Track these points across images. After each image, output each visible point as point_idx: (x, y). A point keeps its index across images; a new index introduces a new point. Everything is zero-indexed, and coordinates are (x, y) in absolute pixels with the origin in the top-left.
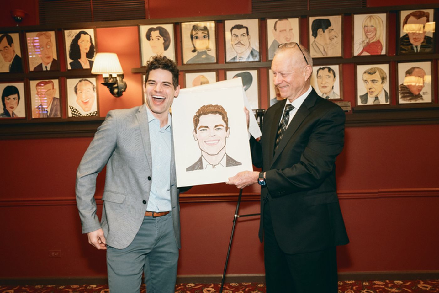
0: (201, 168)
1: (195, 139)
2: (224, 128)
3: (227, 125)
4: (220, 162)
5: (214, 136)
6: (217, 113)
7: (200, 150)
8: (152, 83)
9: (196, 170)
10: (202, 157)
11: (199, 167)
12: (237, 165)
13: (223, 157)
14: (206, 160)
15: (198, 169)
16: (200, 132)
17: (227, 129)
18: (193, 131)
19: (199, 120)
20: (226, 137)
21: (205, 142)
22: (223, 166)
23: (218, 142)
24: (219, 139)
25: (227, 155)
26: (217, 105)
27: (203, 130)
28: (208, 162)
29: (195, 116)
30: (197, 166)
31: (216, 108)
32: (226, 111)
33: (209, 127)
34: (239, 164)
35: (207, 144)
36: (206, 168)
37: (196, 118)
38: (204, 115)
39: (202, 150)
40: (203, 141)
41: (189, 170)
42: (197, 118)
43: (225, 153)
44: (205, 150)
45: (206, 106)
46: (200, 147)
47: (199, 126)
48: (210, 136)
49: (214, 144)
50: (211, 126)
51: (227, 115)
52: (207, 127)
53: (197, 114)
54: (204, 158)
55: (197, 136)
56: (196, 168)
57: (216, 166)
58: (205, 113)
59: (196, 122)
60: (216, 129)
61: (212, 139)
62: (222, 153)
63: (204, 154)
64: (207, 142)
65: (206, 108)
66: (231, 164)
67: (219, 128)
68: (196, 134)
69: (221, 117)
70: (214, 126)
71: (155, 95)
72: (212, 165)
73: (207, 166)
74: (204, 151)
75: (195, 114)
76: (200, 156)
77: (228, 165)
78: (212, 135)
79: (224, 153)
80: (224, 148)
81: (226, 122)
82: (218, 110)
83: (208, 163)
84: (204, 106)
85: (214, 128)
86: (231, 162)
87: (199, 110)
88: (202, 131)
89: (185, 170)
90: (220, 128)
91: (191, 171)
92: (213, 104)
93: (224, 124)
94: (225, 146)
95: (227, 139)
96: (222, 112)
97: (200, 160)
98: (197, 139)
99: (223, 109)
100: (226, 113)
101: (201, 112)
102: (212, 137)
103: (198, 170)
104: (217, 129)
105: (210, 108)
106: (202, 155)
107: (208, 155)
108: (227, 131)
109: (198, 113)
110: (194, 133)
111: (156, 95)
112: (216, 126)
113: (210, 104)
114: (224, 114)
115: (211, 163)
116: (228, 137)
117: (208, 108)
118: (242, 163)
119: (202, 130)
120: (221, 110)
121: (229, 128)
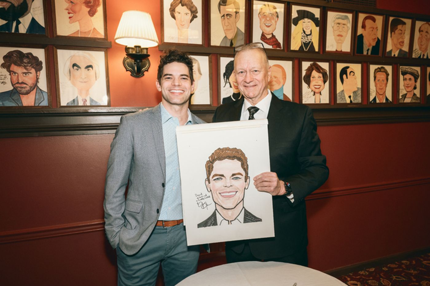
0: (215, 224)
1: (208, 191)
2: (243, 178)
3: (247, 173)
4: (237, 217)
5: (231, 187)
6: (235, 159)
7: (214, 203)
8: (169, 78)
9: (210, 226)
10: (216, 211)
11: (213, 223)
12: (257, 221)
13: (241, 212)
14: (221, 215)
15: (212, 224)
16: (214, 181)
17: (247, 179)
18: (206, 180)
19: (213, 167)
20: (245, 188)
21: (220, 193)
22: (241, 223)
23: (236, 194)
24: (237, 191)
25: (245, 210)
26: (236, 148)
27: (218, 178)
28: (223, 217)
29: (208, 162)
30: (210, 222)
31: (234, 152)
32: (246, 156)
33: (224, 175)
34: (259, 220)
35: (221, 195)
36: (220, 225)
37: (209, 165)
38: (219, 160)
39: (216, 203)
40: (218, 193)
41: (201, 227)
42: (211, 164)
43: (244, 207)
44: (220, 204)
45: (222, 149)
46: (213, 200)
47: (213, 174)
48: (226, 187)
49: (230, 197)
50: (228, 174)
51: (247, 162)
52: (223, 176)
53: (210, 159)
54: (219, 212)
55: (210, 186)
56: (209, 225)
57: (232, 222)
58: (220, 158)
59: (209, 169)
60: (232, 179)
61: (228, 190)
62: (240, 207)
63: (218, 208)
64: (222, 194)
65: (221, 152)
66: (250, 220)
67: (236, 178)
68: (209, 184)
69: (240, 163)
70: (231, 174)
71: (173, 90)
72: (228, 221)
73: (222, 221)
74: (218, 204)
75: (209, 160)
76: (214, 210)
77: (246, 221)
78: (228, 185)
79: (242, 207)
80: (242, 201)
81: (246, 169)
82: (236, 154)
83: (223, 219)
84: (219, 149)
85: (230, 177)
86: (249, 217)
87: (213, 154)
88: (216, 181)
89: (197, 226)
90: (238, 177)
91: (203, 228)
92: (231, 147)
93: (243, 173)
94: (243, 199)
95: (245, 190)
96: (242, 157)
97: (214, 215)
98: (211, 190)
99: (243, 154)
100: (246, 159)
101: (216, 157)
102: (228, 187)
103: (211, 227)
104: (234, 178)
105: (227, 152)
106: (216, 209)
107: (223, 209)
108: (246, 182)
109: (212, 159)
110: (207, 182)
111: (175, 90)
112: (233, 175)
113: (226, 147)
114: (244, 160)
115: (226, 219)
116: (247, 188)
117: (224, 152)
118: (262, 220)
119: (216, 179)
120: (241, 154)
121: (249, 178)
